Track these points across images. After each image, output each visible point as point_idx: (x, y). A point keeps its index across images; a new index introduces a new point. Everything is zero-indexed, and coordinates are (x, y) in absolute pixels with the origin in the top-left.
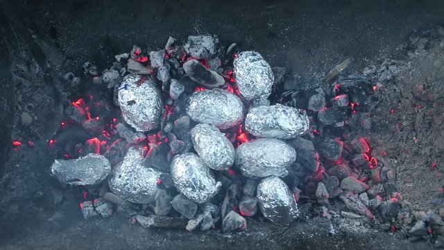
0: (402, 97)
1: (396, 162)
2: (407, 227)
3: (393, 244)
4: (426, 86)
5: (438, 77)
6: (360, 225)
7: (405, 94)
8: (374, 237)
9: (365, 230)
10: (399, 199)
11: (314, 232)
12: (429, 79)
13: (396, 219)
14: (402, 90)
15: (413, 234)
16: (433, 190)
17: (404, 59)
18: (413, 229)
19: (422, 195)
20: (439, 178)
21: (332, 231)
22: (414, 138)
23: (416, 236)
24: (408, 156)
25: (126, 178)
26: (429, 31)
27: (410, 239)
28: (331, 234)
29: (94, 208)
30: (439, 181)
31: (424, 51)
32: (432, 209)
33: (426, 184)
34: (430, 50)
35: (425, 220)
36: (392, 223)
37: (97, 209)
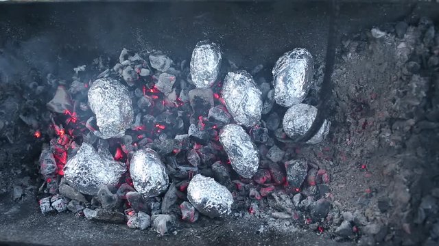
0: (340, 99)
1: (332, 163)
2: (335, 227)
3: (317, 243)
4: (358, 88)
5: (369, 79)
6: (290, 224)
7: (341, 97)
8: (301, 236)
9: (294, 229)
10: (331, 199)
11: (242, 230)
12: (361, 81)
13: (325, 219)
14: (338, 92)
15: (338, 234)
16: (361, 190)
17: (340, 63)
18: (339, 229)
19: (351, 196)
20: (368, 179)
21: (261, 230)
22: (348, 140)
23: (342, 235)
24: (342, 158)
25: (78, 171)
26: (358, 34)
27: (336, 238)
28: (258, 232)
29: (51, 203)
30: (368, 181)
31: (356, 54)
32: (359, 209)
33: (357, 185)
34: (362, 52)
35: (350, 220)
36: (321, 223)
37: (53, 205)
